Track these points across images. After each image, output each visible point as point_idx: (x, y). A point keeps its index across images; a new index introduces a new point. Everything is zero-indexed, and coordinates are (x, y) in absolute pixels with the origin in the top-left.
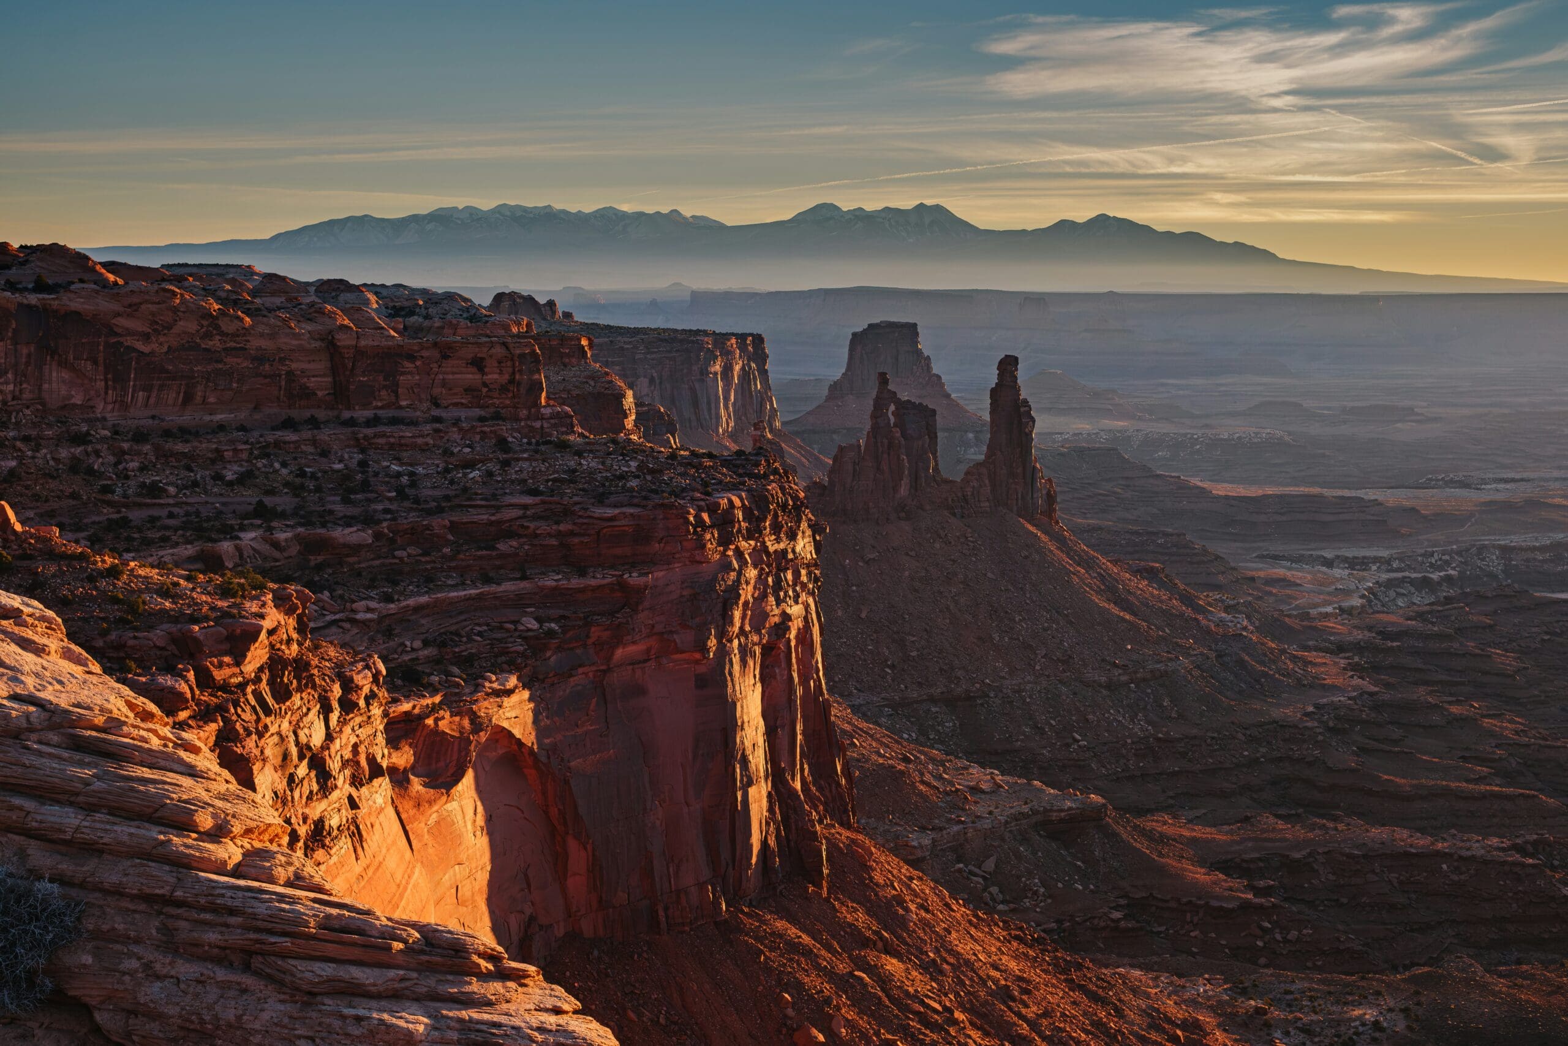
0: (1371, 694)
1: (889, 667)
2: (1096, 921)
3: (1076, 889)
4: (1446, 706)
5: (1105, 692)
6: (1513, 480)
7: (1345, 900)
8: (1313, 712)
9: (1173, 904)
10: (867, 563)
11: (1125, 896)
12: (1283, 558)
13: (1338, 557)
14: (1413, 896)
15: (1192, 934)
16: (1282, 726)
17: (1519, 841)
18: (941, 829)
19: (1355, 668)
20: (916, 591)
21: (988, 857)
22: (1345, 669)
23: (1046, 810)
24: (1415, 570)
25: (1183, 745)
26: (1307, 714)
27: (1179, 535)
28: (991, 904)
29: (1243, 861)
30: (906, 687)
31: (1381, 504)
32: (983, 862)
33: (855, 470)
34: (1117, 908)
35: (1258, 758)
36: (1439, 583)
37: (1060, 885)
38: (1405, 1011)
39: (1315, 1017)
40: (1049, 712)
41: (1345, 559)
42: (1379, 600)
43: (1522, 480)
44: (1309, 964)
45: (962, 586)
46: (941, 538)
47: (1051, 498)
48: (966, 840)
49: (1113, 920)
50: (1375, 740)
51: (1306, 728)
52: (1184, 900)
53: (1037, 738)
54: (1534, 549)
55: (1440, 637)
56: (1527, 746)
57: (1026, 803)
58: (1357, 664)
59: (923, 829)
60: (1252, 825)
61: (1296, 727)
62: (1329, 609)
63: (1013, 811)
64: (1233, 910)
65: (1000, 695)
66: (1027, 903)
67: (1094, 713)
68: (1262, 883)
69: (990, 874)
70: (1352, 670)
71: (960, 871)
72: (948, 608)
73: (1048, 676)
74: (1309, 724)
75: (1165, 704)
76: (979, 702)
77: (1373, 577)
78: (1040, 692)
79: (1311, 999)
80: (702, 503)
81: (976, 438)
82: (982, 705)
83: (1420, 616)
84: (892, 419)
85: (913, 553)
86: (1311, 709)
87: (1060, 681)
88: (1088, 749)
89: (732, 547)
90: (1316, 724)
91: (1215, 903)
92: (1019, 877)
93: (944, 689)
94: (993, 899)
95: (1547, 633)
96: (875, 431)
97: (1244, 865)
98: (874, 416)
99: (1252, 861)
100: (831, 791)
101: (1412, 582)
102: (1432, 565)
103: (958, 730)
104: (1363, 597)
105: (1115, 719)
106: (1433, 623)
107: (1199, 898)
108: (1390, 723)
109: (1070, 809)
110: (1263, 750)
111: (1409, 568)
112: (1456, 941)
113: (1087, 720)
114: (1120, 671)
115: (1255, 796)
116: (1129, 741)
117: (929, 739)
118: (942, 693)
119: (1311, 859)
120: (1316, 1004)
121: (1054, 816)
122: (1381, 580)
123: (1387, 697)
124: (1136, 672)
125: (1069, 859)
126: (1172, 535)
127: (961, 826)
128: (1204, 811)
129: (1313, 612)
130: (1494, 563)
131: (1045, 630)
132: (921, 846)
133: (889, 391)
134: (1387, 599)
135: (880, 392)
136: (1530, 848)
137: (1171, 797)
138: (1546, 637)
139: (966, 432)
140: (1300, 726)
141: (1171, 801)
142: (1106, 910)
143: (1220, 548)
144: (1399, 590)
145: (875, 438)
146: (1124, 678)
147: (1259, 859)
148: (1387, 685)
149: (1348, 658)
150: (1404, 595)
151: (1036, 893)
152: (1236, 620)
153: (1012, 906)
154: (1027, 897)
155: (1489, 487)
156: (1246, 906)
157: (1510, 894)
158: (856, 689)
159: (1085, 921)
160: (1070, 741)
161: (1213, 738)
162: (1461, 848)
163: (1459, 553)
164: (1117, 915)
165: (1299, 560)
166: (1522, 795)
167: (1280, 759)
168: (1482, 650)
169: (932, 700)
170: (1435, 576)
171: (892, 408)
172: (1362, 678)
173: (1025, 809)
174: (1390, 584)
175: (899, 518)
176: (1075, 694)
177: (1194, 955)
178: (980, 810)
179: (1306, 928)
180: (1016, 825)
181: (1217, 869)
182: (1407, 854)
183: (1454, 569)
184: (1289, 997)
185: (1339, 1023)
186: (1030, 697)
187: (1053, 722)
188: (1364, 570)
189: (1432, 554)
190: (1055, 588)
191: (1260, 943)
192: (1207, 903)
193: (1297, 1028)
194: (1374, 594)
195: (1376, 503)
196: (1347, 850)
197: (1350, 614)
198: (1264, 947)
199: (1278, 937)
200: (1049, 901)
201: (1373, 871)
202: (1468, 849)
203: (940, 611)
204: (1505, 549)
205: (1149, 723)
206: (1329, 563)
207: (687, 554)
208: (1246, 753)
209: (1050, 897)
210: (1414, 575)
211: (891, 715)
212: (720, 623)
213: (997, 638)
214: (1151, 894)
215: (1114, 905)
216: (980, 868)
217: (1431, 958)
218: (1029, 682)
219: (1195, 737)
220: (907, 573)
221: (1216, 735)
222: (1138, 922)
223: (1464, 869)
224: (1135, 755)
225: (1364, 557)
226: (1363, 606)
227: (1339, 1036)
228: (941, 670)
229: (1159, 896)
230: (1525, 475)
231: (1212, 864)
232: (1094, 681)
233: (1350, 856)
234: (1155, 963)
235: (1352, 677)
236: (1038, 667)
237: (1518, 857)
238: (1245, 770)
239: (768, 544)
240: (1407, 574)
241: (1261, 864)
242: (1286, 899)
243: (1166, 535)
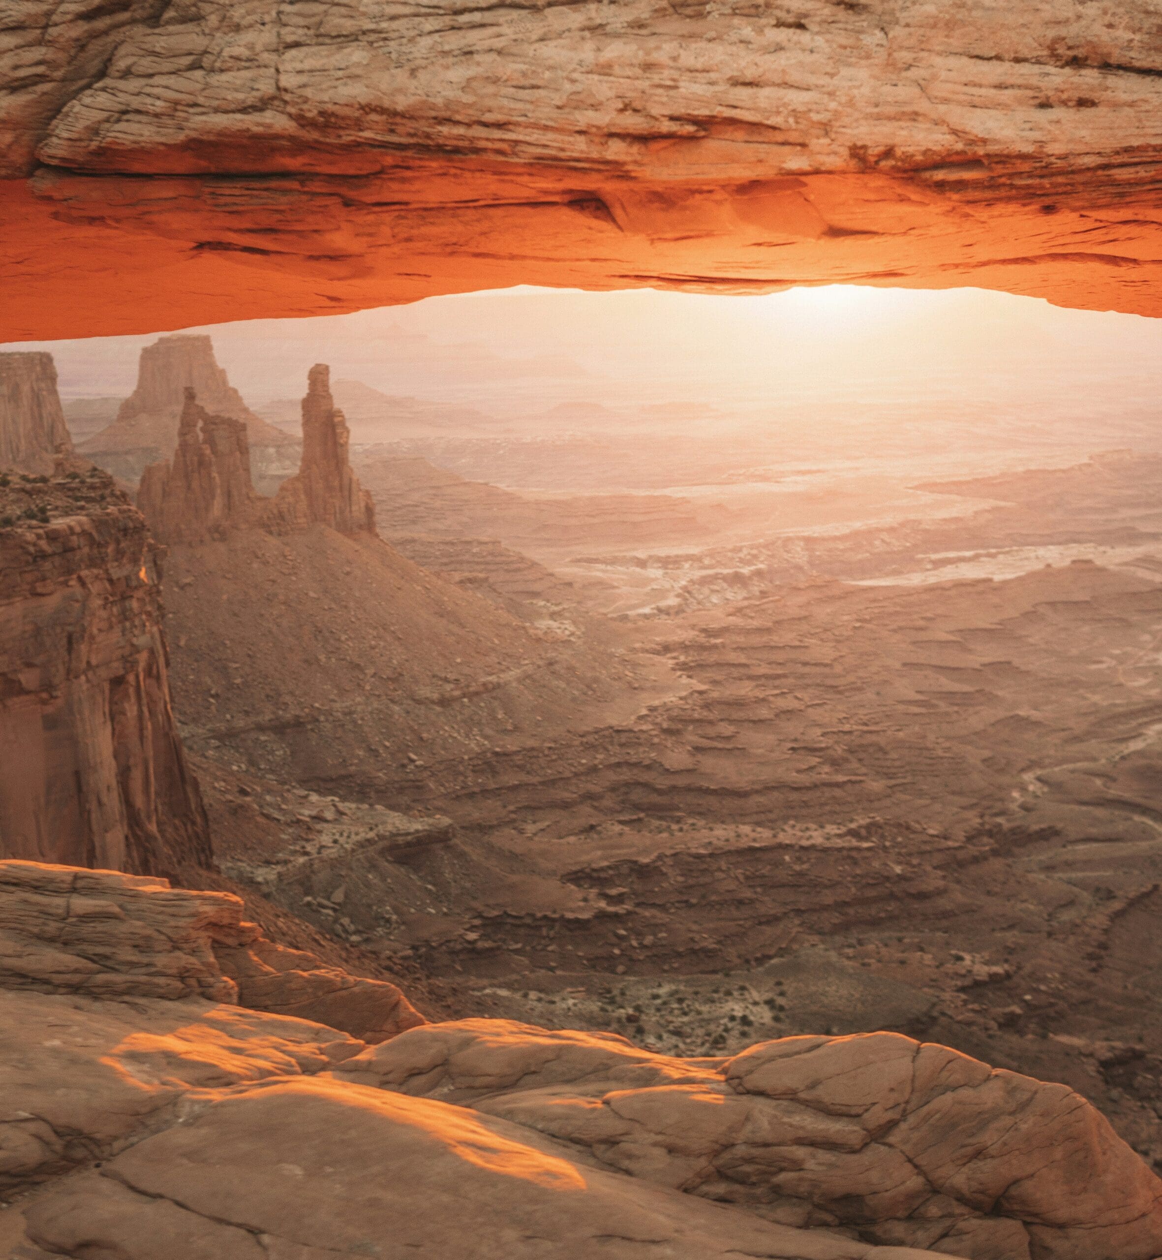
0: (701, 693)
1: (213, 696)
2: (452, 945)
3: (429, 913)
4: (771, 699)
5: (438, 709)
6: (809, 472)
7: (694, 901)
8: (647, 715)
9: (528, 921)
10: (182, 588)
11: (480, 916)
12: (596, 561)
13: (650, 557)
14: (759, 890)
15: (550, 948)
16: (618, 731)
17: (853, 826)
18: (286, 862)
19: (684, 667)
20: (235, 615)
21: (337, 887)
22: (674, 669)
23: (393, 835)
24: (725, 566)
25: (520, 757)
26: (641, 718)
27: (494, 543)
28: (344, 935)
29: (594, 870)
30: (232, 717)
31: (689, 502)
32: (332, 893)
33: (164, 490)
34: (472, 928)
35: (596, 765)
36: (750, 578)
37: (413, 910)
38: (770, 1003)
39: (685, 1019)
40: (382, 733)
41: (659, 559)
42: (695, 598)
43: (819, 471)
44: (666, 967)
45: (283, 607)
46: (257, 557)
47: (369, 511)
48: (313, 872)
49: (469, 942)
50: (708, 738)
51: (642, 731)
52: (539, 915)
53: (372, 761)
54: (835, 539)
55: (760, 630)
56: (850, 733)
57: (371, 829)
58: (684, 664)
59: (268, 863)
60: (599, 833)
61: (631, 731)
62: (647, 610)
63: (359, 838)
64: (588, 921)
65: (331, 718)
66: (380, 931)
67: (429, 731)
68: (614, 892)
69: (339, 904)
70: (680, 670)
71: (309, 904)
72: (270, 632)
73: (379, 696)
74: (644, 728)
75: (500, 717)
76: (309, 727)
77: (688, 574)
78: (371, 713)
79: (680, 1001)
80: (41, 531)
81: (278, 452)
82: (312, 730)
83: (739, 611)
84: (201, 436)
85: (229, 576)
86: (644, 712)
87: (392, 701)
88: (426, 768)
89: (75, 576)
90: (651, 727)
91: (569, 915)
92: (369, 906)
93: (272, 716)
94: (346, 931)
95: (858, 620)
96: (184, 447)
97: (595, 875)
98: (182, 434)
99: (602, 869)
100: (186, 830)
101: (725, 578)
102: (741, 560)
103: (290, 759)
104: (678, 596)
105: (450, 736)
106: (752, 618)
107: (554, 912)
108: (722, 720)
109: (417, 831)
110: (600, 757)
111: (720, 563)
112: (801, 929)
113: (421, 739)
114: (452, 686)
115: (596, 804)
116: (466, 757)
117: (260, 769)
118: (270, 721)
119: (660, 863)
120: (684, 1005)
121: (400, 840)
122: (695, 578)
123: (715, 695)
124: (468, 686)
125: (419, 883)
126: (486, 543)
127: (306, 858)
128: (547, 823)
129: (632, 613)
130: (799, 555)
131: (373, 648)
132: (267, 882)
133: (197, 406)
134: (701, 597)
135: (187, 406)
136: (863, 832)
137: (512, 812)
138: (858, 624)
139: (267, 446)
140: (636, 729)
141: (513, 816)
142: (463, 931)
143: (534, 554)
144: (713, 587)
145: (184, 456)
146: (457, 693)
147: (609, 867)
148: (715, 682)
149: (674, 658)
150: (718, 591)
151: (388, 921)
152: (563, 627)
153: (365, 936)
154: (379, 926)
155: (788, 479)
156: (602, 916)
157: (849, 879)
158: (180, 721)
159: (441, 945)
160: (406, 761)
161: (550, 748)
162: (801, 838)
163: (766, 546)
164: (472, 936)
165: (613, 561)
166: (850, 781)
167: (619, 765)
168: (801, 641)
169: (261, 728)
170: (746, 570)
171: (200, 424)
172: (690, 677)
173: (371, 835)
174: (704, 581)
175: (214, 540)
176: (408, 712)
177: (552, 969)
178: (326, 839)
179: (661, 931)
180: (363, 853)
181: (569, 880)
182: (752, 850)
183: (762, 562)
184: (659, 1001)
185: (708, 1021)
186: (362, 719)
187: (387, 744)
188: (678, 568)
189: (740, 549)
190: (380, 604)
191: (617, 951)
192: (562, 917)
193: (669, 1032)
194: (689, 592)
195: (685, 501)
196: (694, 851)
197: (668, 614)
198: (622, 955)
199: (635, 943)
200: (403, 928)
201: (720, 869)
202: (808, 838)
203: (264, 635)
204: (808, 540)
205: (486, 737)
206: (642, 563)
207: (27, 587)
208: (584, 761)
209: (404, 923)
210: (726, 571)
211: (218, 747)
212: (67, 659)
213: (324, 660)
214: (505, 912)
215: (467, 926)
216: (328, 899)
217: (781, 949)
218: (359, 704)
219: (533, 749)
220: (225, 597)
221: (552, 745)
222: (495, 941)
223: (805, 859)
224: (473, 771)
225: (677, 556)
226: (680, 605)
227: (709, 1035)
228: (267, 696)
229: (514, 913)
230: (821, 466)
231: (562, 876)
232: (427, 698)
233: (698, 857)
234: (516, 981)
235: (680, 677)
236: (368, 687)
237: (855, 843)
238: (583, 778)
239: (112, 571)
240: (718, 570)
241: (611, 872)
242: (638, 905)
243: (481, 543)
